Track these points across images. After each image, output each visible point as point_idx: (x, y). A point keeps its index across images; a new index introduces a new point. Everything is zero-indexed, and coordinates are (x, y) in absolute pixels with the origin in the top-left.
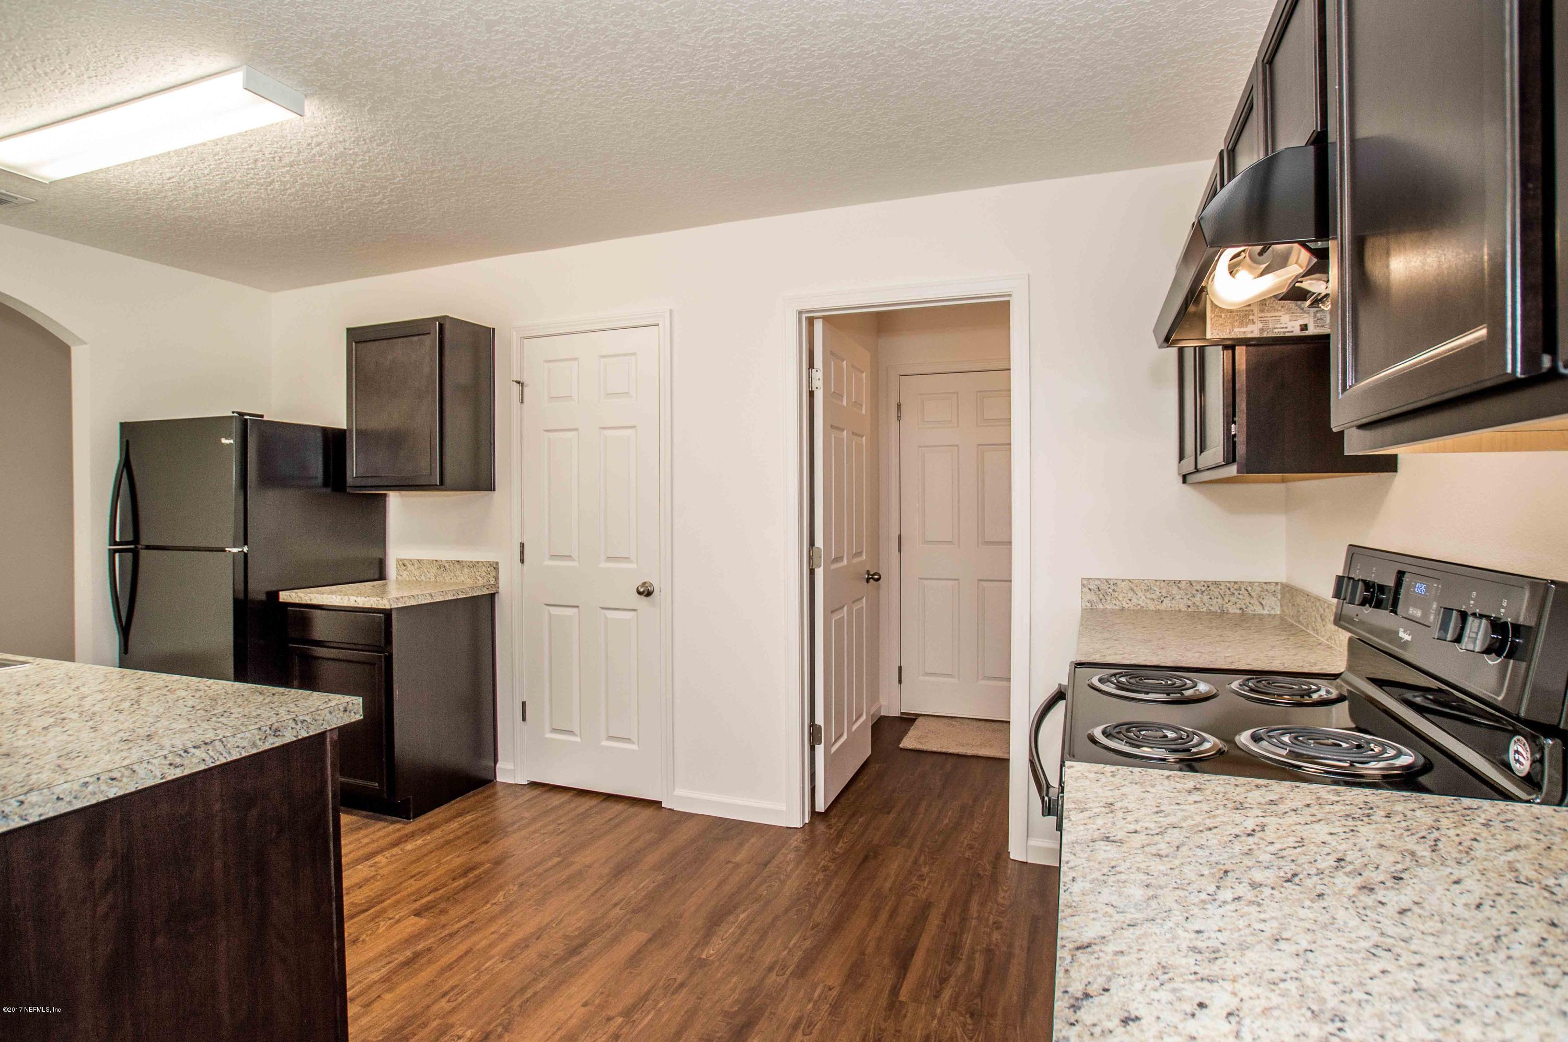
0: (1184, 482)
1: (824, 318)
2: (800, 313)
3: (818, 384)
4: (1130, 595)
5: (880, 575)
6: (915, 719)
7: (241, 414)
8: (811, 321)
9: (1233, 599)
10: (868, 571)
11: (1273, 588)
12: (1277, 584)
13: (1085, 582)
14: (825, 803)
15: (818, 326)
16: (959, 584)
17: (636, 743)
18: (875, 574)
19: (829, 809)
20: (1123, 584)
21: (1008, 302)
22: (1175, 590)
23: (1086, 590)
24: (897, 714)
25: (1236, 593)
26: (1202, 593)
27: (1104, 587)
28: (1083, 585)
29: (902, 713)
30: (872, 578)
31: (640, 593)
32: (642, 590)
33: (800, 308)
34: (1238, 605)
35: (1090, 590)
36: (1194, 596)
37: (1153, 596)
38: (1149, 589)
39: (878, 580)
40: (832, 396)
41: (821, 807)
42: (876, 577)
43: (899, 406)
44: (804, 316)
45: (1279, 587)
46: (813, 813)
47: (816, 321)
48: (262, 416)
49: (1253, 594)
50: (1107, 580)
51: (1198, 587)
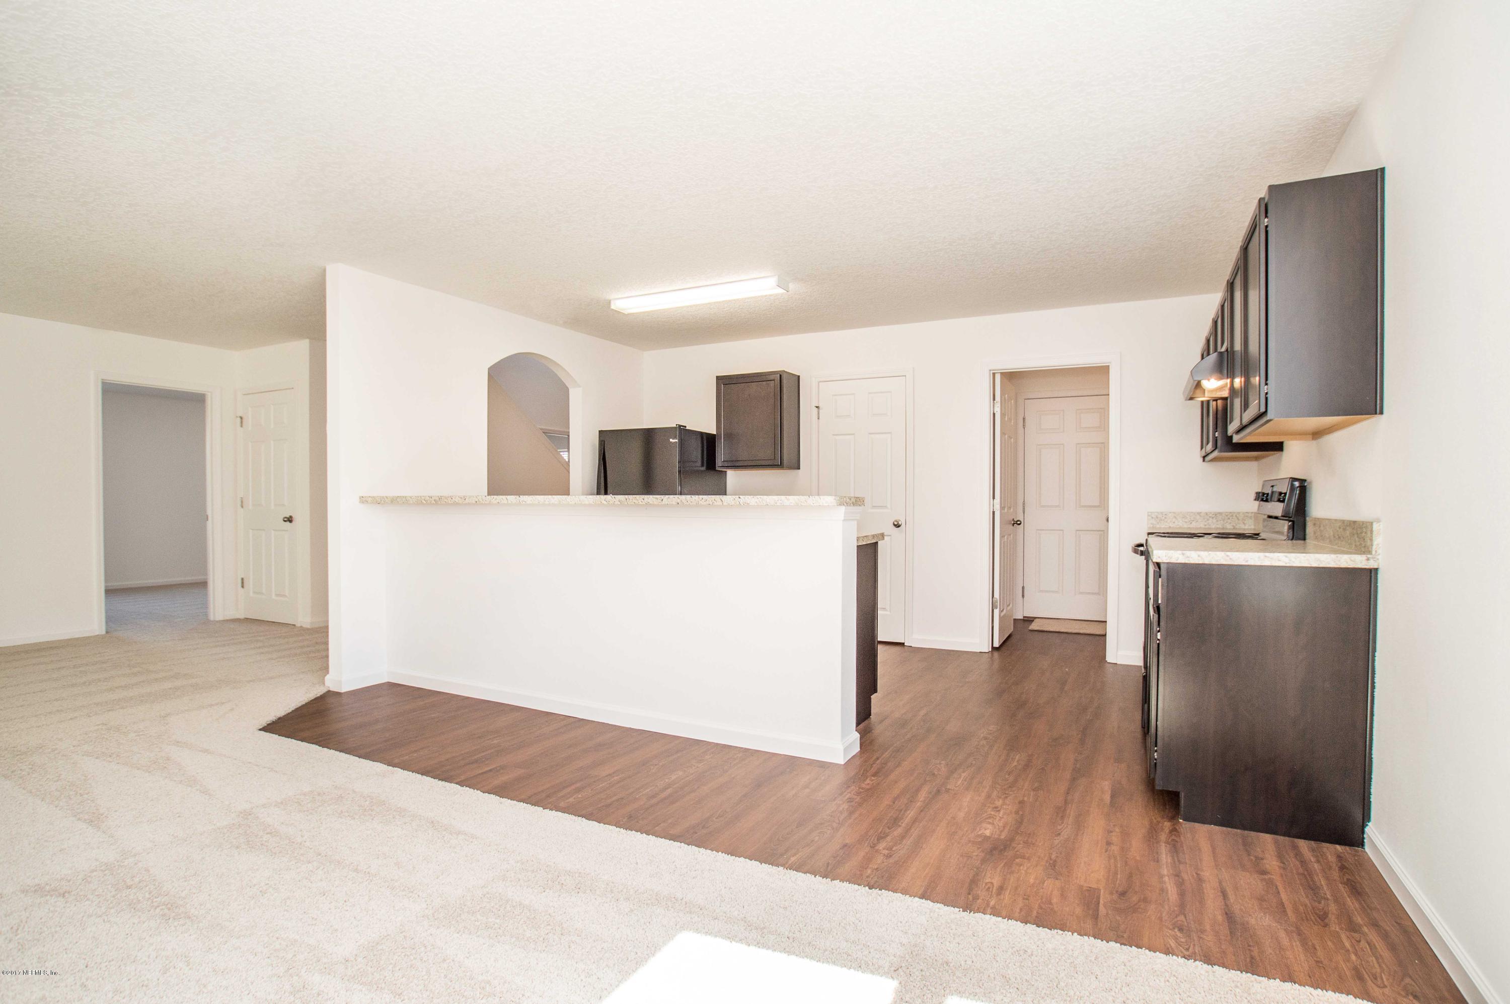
0: (1204, 461)
1: (1002, 373)
2: (990, 370)
3: (998, 410)
4: (1174, 520)
5: (1021, 522)
6: (1033, 620)
7: (680, 426)
8: (994, 374)
9: (1229, 521)
10: (1013, 519)
11: (1250, 515)
12: (1252, 513)
13: (1150, 514)
14: (999, 641)
15: (998, 377)
16: (1063, 532)
17: (889, 610)
18: (1018, 521)
19: (1001, 646)
20: (1170, 514)
21: (1109, 366)
22: (1198, 517)
23: (1150, 518)
24: (1021, 617)
25: (1231, 518)
26: (1213, 518)
27: (1160, 516)
28: (1148, 515)
29: (1024, 617)
30: (1016, 523)
31: (895, 525)
32: (896, 523)
33: (990, 368)
34: (1232, 524)
35: (1152, 518)
36: (1208, 520)
37: (1186, 520)
38: (1184, 517)
39: (1019, 524)
40: (1003, 415)
41: (996, 645)
42: (1019, 522)
43: (1024, 419)
44: (992, 372)
45: (1253, 514)
46: (993, 648)
47: (996, 374)
48: (685, 427)
49: (1240, 518)
50: (1162, 513)
51: (1211, 515)
